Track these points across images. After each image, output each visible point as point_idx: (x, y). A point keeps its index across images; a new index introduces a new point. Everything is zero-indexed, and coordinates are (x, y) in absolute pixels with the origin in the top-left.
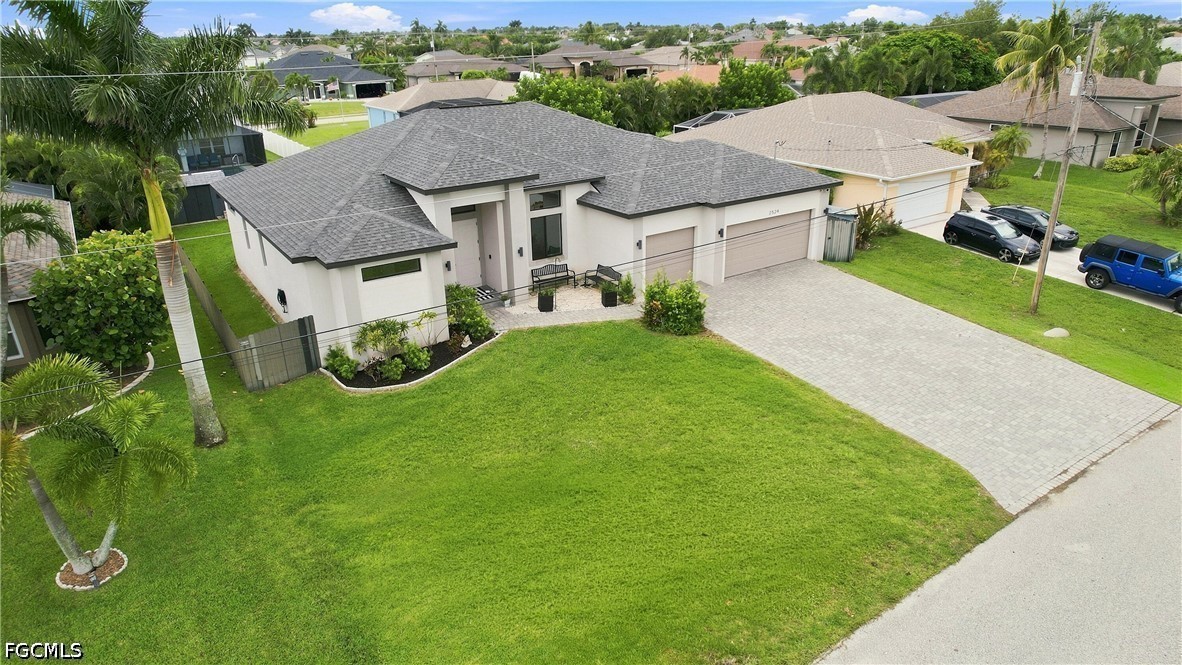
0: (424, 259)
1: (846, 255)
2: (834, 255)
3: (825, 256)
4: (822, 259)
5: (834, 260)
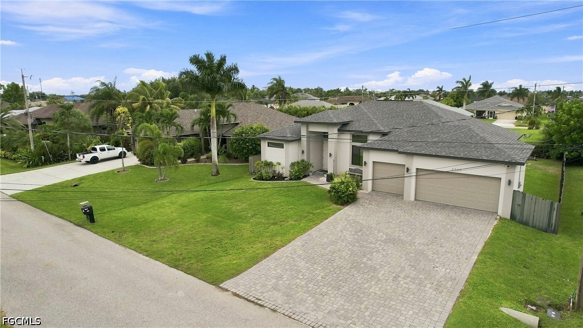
0: (285, 145)
1: (544, 226)
2: (526, 220)
3: (513, 217)
4: (509, 217)
5: (525, 223)
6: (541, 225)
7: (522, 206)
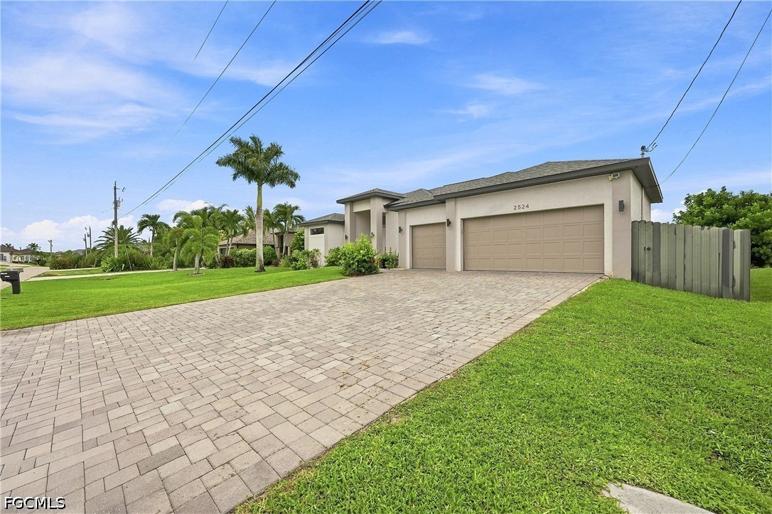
0: (325, 228)
1: (714, 286)
2: (668, 277)
3: (637, 274)
4: (628, 276)
5: (667, 285)
7: (655, 250)
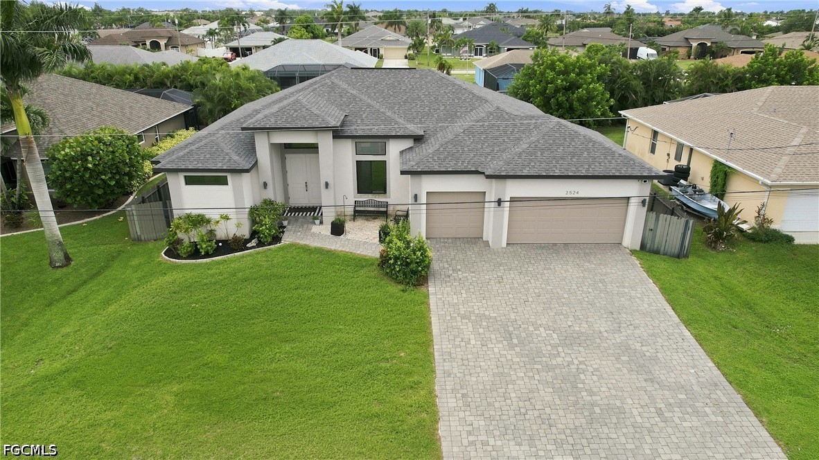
0: (230, 178)
1: (677, 251)
2: (658, 247)
3: (643, 247)
4: (638, 249)
5: (657, 252)
6: (673, 250)
7: (654, 230)
